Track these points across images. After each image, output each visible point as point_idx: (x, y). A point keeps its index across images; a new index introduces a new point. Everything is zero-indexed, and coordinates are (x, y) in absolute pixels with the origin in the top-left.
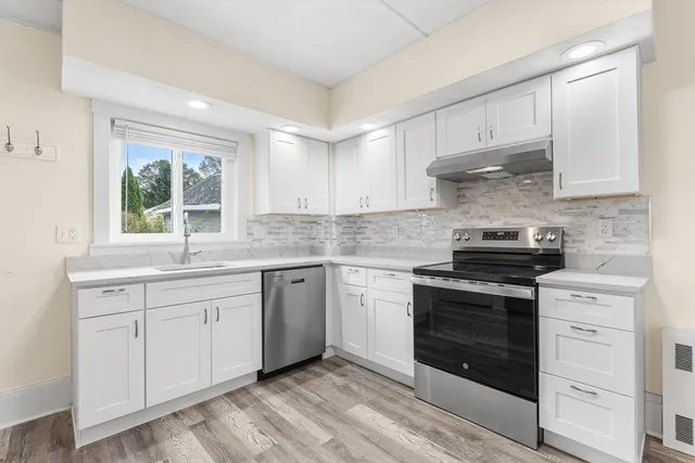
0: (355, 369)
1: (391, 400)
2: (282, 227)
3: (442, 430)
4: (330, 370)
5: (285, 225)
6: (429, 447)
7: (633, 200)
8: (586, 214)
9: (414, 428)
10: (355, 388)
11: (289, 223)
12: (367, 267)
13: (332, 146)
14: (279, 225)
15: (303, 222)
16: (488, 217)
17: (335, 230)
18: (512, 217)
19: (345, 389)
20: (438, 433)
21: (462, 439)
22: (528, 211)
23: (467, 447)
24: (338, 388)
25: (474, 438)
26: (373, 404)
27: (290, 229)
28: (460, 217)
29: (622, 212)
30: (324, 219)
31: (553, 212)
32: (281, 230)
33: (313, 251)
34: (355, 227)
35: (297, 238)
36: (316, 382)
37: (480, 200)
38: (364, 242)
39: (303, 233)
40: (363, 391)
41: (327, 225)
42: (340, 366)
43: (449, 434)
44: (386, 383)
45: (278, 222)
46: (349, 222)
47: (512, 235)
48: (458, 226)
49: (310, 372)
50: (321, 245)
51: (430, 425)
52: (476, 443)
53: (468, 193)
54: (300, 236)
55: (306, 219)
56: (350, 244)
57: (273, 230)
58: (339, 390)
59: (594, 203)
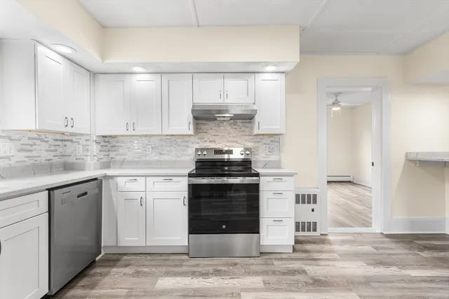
0: (132, 257)
1: (176, 266)
2: (35, 144)
3: (219, 268)
4: (112, 266)
5: (38, 142)
6: (221, 280)
7: (275, 137)
8: (258, 142)
9: (205, 275)
10: (146, 270)
11: (42, 140)
12: (146, 176)
13: (94, 75)
14: (30, 142)
15: (56, 140)
16: (214, 142)
17: (95, 148)
18: (227, 142)
19: (137, 274)
20: (219, 271)
21: (231, 268)
22: (235, 139)
23: (236, 270)
24: (133, 275)
25: (235, 264)
26: (168, 274)
27: (44, 146)
28: (199, 141)
29: (272, 141)
30: (83, 138)
31: (246, 140)
32: (34, 147)
33: (68, 167)
34: (109, 146)
35: (50, 155)
36: (107, 280)
37: (210, 131)
38: (118, 158)
39: (56, 150)
40: (154, 269)
41: (86, 143)
42: (118, 260)
43: (223, 268)
44: (163, 257)
45: (30, 139)
46: (105, 142)
47: (230, 152)
48: (197, 146)
49: (93, 275)
50: (77, 161)
51: (211, 269)
52: (237, 266)
53: (203, 127)
54: (53, 153)
55: (58, 137)
56: (105, 159)
57: (24, 147)
58: (134, 276)
59: (261, 137)
